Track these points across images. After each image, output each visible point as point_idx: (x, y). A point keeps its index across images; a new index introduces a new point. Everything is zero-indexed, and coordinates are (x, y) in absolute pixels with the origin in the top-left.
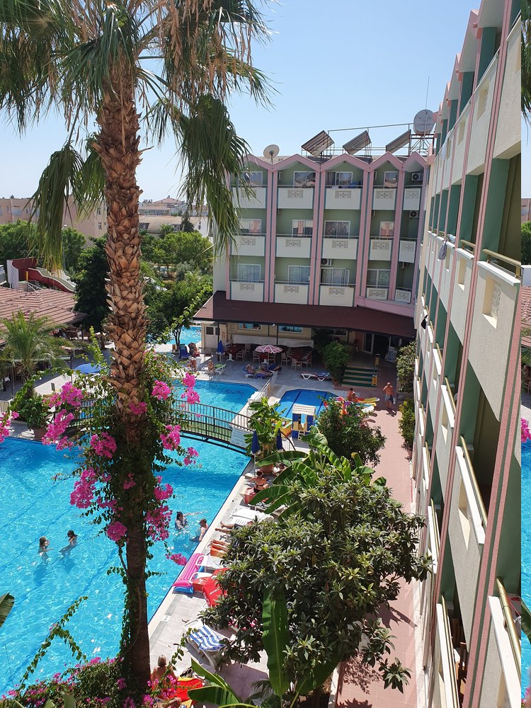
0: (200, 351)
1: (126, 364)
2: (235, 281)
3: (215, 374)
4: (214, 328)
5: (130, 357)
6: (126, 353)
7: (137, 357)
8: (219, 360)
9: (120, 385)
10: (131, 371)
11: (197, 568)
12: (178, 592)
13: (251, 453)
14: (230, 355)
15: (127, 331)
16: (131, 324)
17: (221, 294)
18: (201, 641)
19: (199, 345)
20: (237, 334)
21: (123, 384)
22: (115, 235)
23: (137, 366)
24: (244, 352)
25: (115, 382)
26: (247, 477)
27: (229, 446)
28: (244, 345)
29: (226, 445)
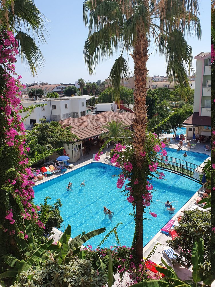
0: (185, 138)
1: (138, 137)
2: (203, 107)
3: (190, 148)
4: (192, 128)
5: (140, 135)
6: (138, 133)
7: (142, 135)
8: (193, 142)
9: (136, 145)
10: (140, 140)
11: (172, 225)
12: (162, 233)
13: (202, 183)
14: (199, 141)
15: (139, 125)
16: (141, 122)
17: (197, 113)
18: (169, 254)
19: (185, 135)
20: (203, 131)
21: (137, 145)
22: (137, 88)
23: (142, 138)
24: (205, 139)
25: (134, 144)
26: (199, 193)
27: (192, 179)
28: (206, 136)
29: (191, 178)
